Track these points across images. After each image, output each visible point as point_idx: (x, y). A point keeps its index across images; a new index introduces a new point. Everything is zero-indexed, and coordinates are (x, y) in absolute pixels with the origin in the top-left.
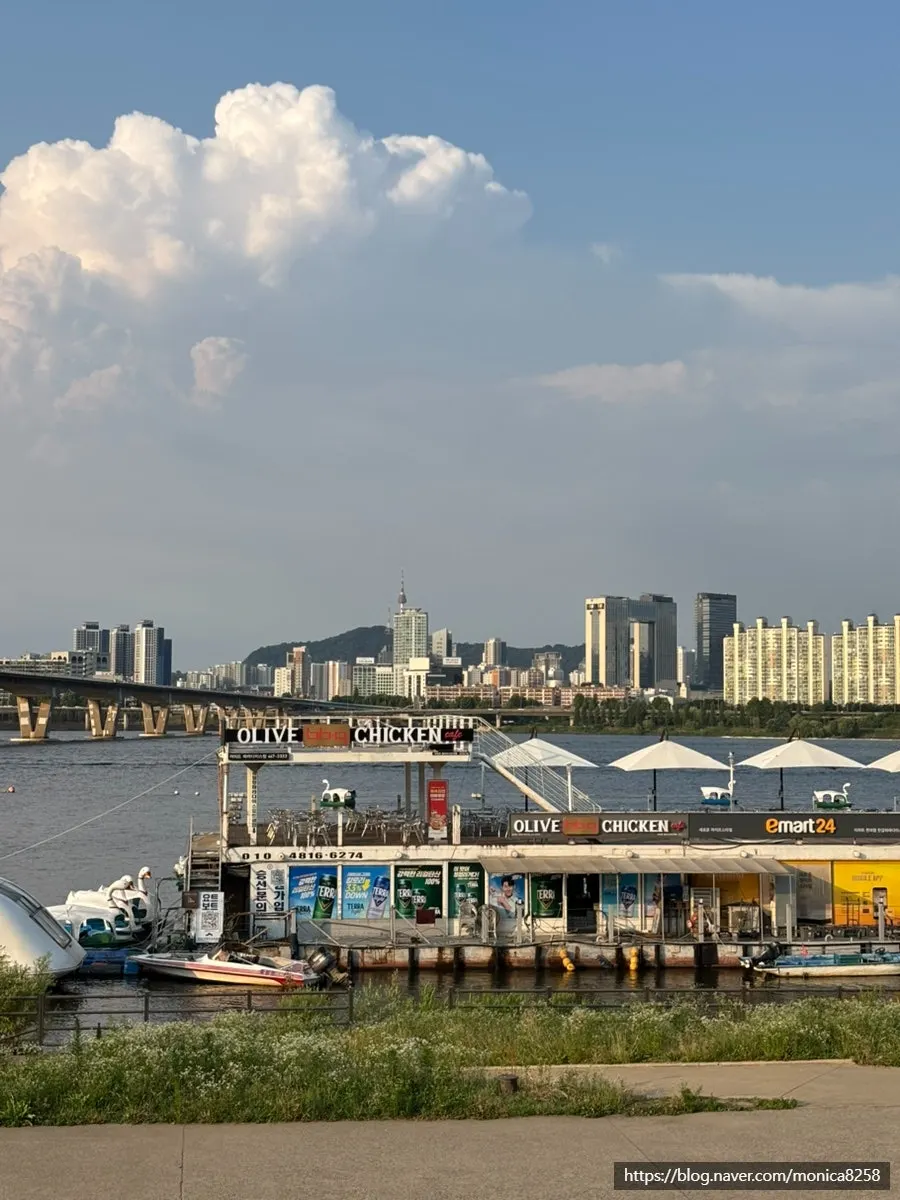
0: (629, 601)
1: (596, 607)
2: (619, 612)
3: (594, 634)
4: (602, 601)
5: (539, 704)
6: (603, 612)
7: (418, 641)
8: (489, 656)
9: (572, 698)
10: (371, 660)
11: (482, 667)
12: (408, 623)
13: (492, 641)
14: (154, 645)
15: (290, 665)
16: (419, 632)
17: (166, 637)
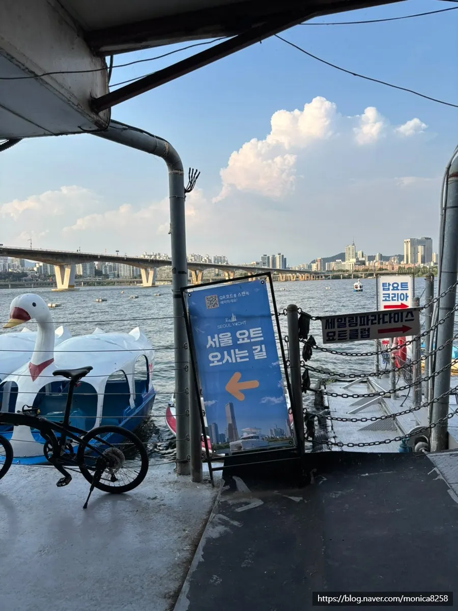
0: (417, 240)
1: (407, 242)
2: (414, 243)
3: (406, 250)
4: (409, 240)
5: (387, 270)
6: (409, 243)
7: (353, 254)
8: (377, 258)
9: (397, 268)
10: (340, 260)
11: (375, 261)
12: (349, 249)
13: (378, 254)
14: (281, 259)
15: (316, 263)
16: (353, 252)
17: (284, 257)
